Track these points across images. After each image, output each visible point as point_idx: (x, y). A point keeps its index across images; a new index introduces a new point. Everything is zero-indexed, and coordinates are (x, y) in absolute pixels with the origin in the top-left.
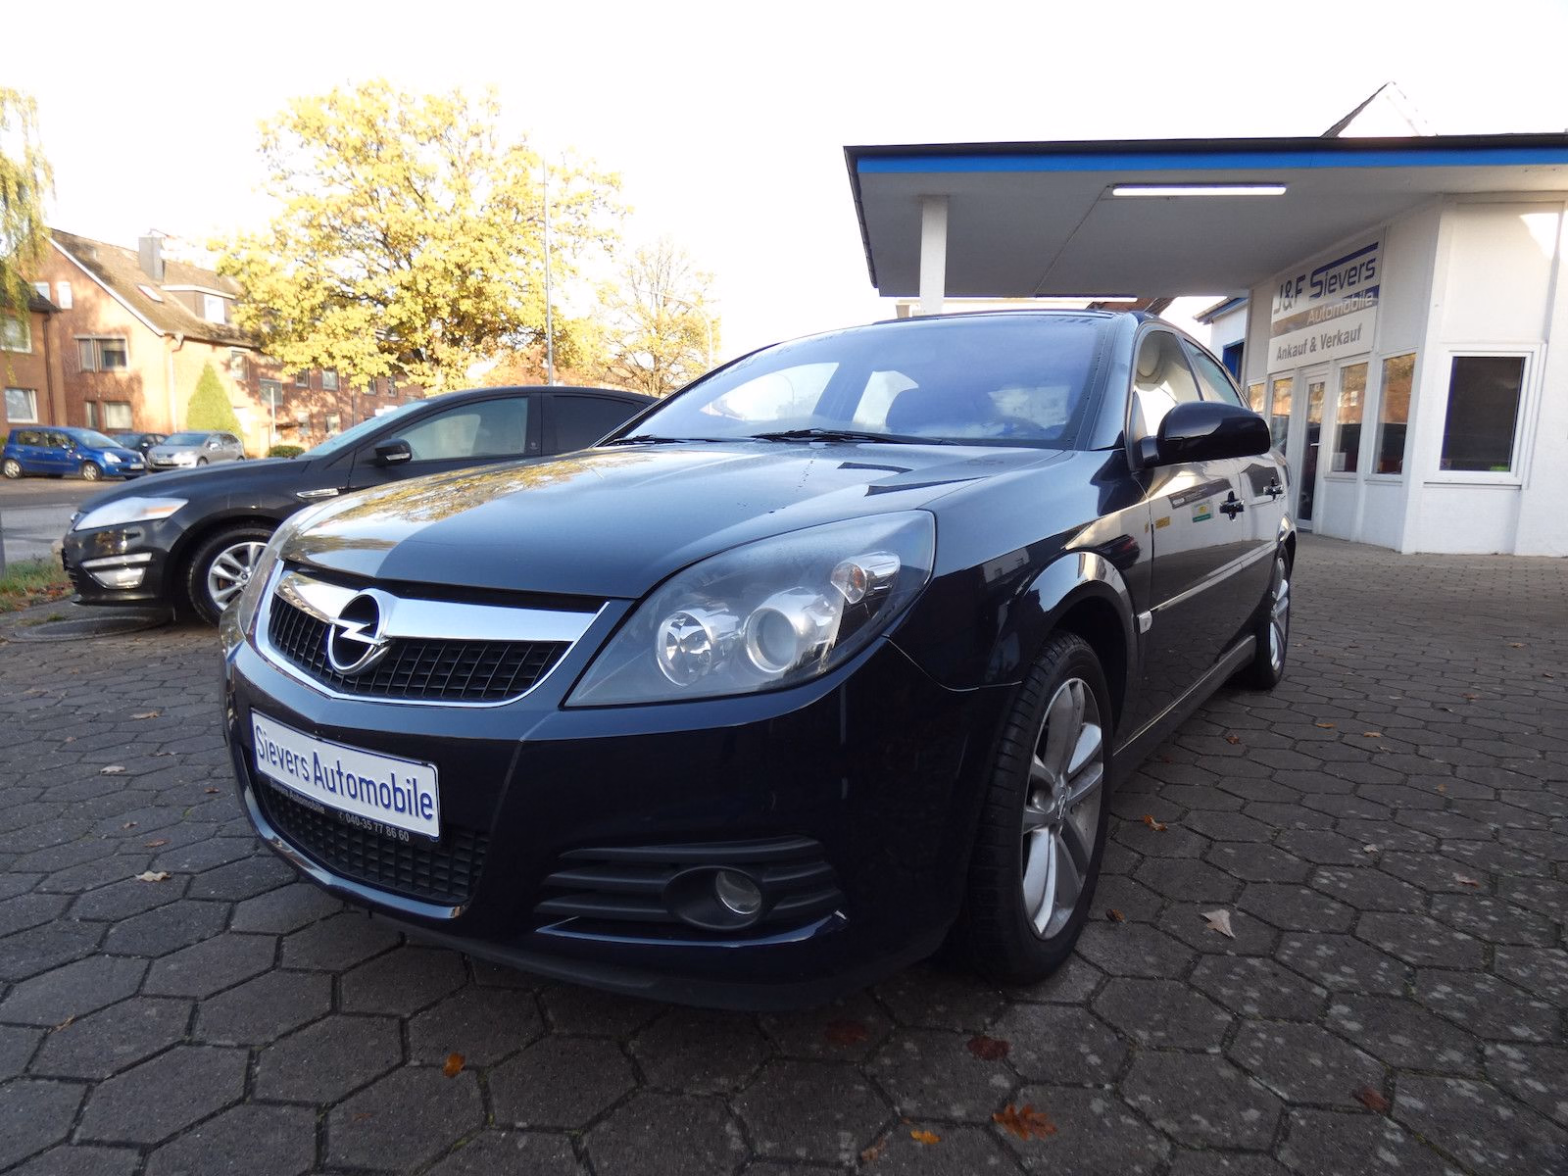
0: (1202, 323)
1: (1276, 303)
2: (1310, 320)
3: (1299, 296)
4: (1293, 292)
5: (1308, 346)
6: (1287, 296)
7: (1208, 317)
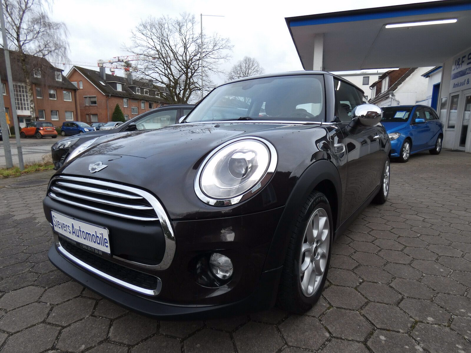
0: (425, 78)
1: (453, 67)
2: (467, 72)
3: (463, 63)
4: (460, 62)
5: (466, 81)
6: (458, 64)
7: (427, 75)
